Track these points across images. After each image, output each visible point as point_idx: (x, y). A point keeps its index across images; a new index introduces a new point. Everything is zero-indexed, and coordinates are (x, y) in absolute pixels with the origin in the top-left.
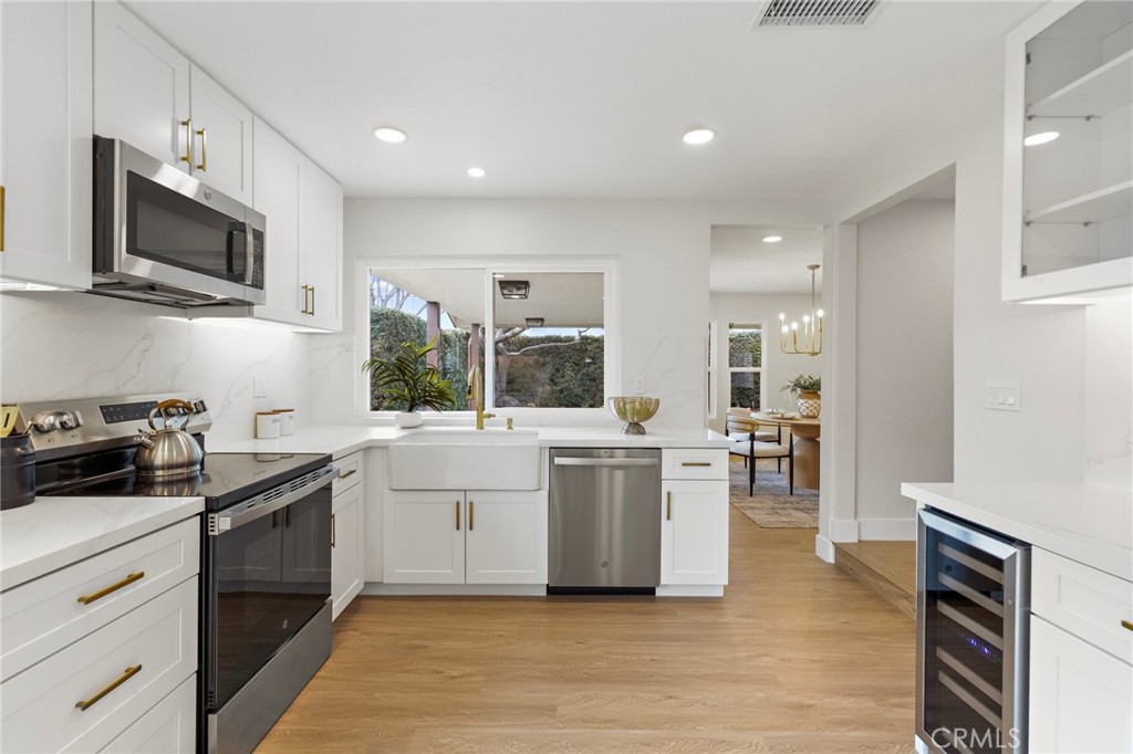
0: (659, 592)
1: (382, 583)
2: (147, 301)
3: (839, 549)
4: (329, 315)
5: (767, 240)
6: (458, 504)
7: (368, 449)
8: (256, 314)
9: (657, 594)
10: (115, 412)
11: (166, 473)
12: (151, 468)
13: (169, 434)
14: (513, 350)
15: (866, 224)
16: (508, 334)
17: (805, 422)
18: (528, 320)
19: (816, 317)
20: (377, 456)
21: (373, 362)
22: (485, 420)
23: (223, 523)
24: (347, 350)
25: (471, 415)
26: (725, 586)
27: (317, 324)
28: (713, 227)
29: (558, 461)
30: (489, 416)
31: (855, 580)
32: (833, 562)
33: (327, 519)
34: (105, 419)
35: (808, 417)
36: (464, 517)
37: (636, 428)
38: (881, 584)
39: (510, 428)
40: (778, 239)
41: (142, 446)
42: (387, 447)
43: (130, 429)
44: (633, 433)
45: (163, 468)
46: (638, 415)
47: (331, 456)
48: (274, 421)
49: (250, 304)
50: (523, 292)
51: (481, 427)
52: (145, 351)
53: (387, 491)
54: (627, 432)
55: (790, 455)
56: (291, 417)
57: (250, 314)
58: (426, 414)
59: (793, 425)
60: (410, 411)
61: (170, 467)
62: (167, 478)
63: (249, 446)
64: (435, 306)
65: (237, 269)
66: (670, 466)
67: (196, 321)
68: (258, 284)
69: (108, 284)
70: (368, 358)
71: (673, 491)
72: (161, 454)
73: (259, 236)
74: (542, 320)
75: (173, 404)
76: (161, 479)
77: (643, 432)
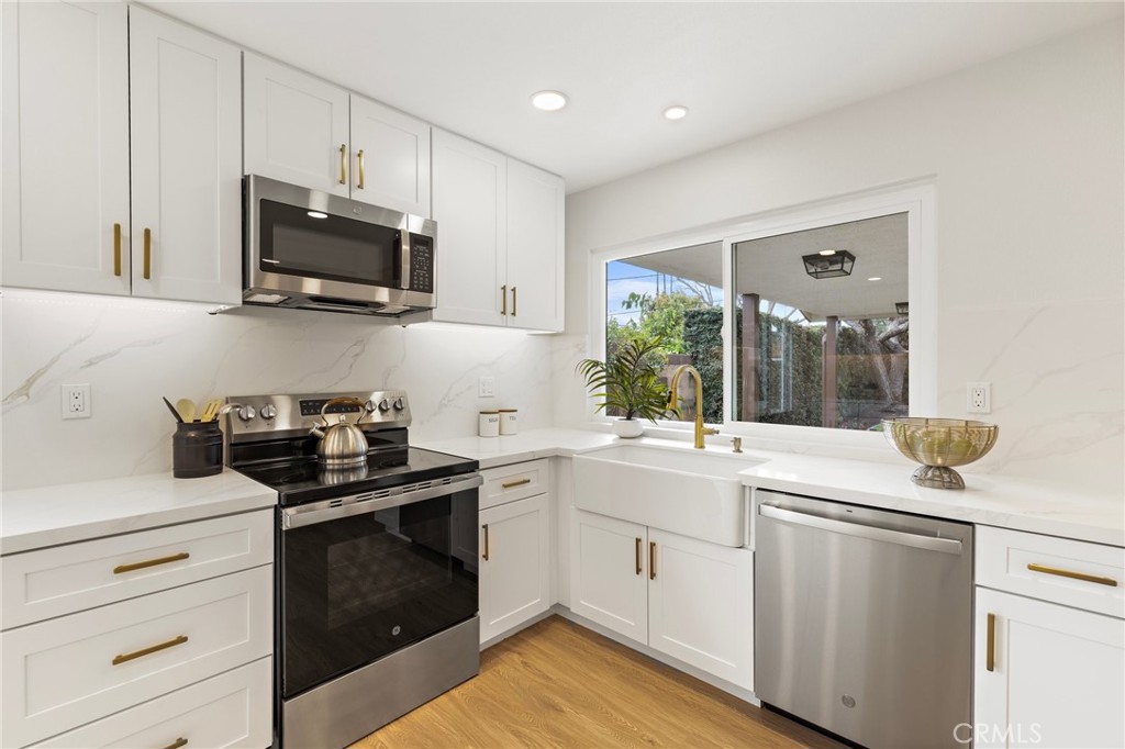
2: (351, 312)
8: (435, 317)
10: (311, 406)
11: (336, 461)
12: (323, 457)
22: (707, 437)
24: (581, 351)
34: (302, 411)
37: (943, 475)
39: (739, 451)
41: (315, 437)
45: (333, 457)
47: (477, 463)
48: (491, 420)
52: (357, 355)
53: (575, 511)
54: (920, 481)
56: (513, 418)
60: (629, 418)
62: (336, 467)
66: (993, 563)
72: (332, 445)
76: (331, 467)
77: (956, 484)
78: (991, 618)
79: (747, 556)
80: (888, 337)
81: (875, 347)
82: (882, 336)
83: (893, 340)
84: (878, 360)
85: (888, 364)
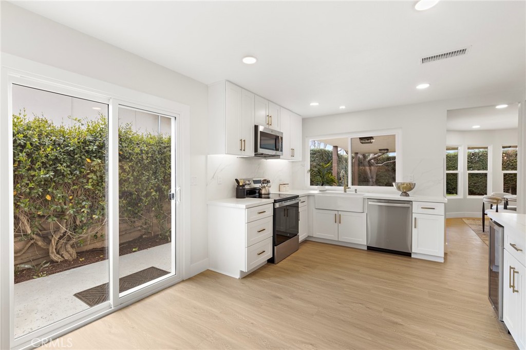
0: (413, 256)
1: (313, 237)
4: (298, 157)
5: (497, 107)
6: (336, 214)
7: (309, 196)
9: (412, 257)
10: (255, 182)
12: (262, 194)
13: (264, 187)
14: (379, 163)
16: (376, 156)
18: (379, 150)
20: (311, 198)
21: (311, 170)
23: (277, 205)
24: (303, 167)
25: (342, 188)
27: (294, 159)
28: (448, 111)
29: (370, 203)
30: (348, 188)
33: (297, 213)
34: (253, 183)
36: (338, 220)
37: (405, 194)
39: (356, 192)
41: (260, 189)
42: (314, 196)
43: (258, 186)
44: (403, 196)
46: (407, 189)
49: (279, 156)
51: (345, 191)
53: (314, 209)
57: (279, 158)
58: (327, 187)
60: (322, 185)
61: (265, 194)
63: (278, 193)
64: (336, 147)
65: (277, 148)
66: (416, 208)
67: (268, 160)
68: (282, 151)
69: (257, 154)
70: (309, 169)
71: (417, 217)
72: (263, 192)
73: (282, 138)
74: (387, 150)
75: (265, 180)
76: (263, 196)
77: (407, 195)
78: (415, 218)
79: (365, 214)
80: (371, 160)
81: (366, 163)
82: (369, 159)
83: (372, 161)
84: (367, 168)
85: (371, 170)
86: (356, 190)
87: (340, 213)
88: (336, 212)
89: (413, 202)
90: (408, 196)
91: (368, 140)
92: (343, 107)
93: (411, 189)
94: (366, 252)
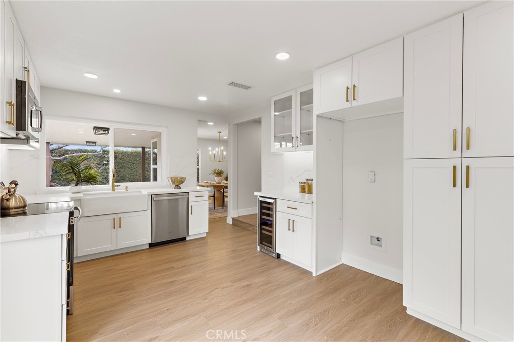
0: (188, 239)
3: (233, 219)
5: (209, 124)
15: (240, 126)
17: (217, 184)
18: (87, 142)
19: (221, 150)
26: (207, 233)
31: (238, 226)
32: (231, 223)
35: (218, 183)
37: (178, 187)
38: (245, 225)
39: (127, 190)
40: (213, 124)
46: (178, 182)
50: (106, 132)
55: (214, 196)
59: (213, 186)
60: (76, 185)
71: (193, 205)
86: (127, 187)
87: (119, 215)
88: (115, 216)
89: (190, 193)
90: (180, 188)
91: (104, 131)
92: (117, 91)
93: (182, 182)
94: (148, 250)
